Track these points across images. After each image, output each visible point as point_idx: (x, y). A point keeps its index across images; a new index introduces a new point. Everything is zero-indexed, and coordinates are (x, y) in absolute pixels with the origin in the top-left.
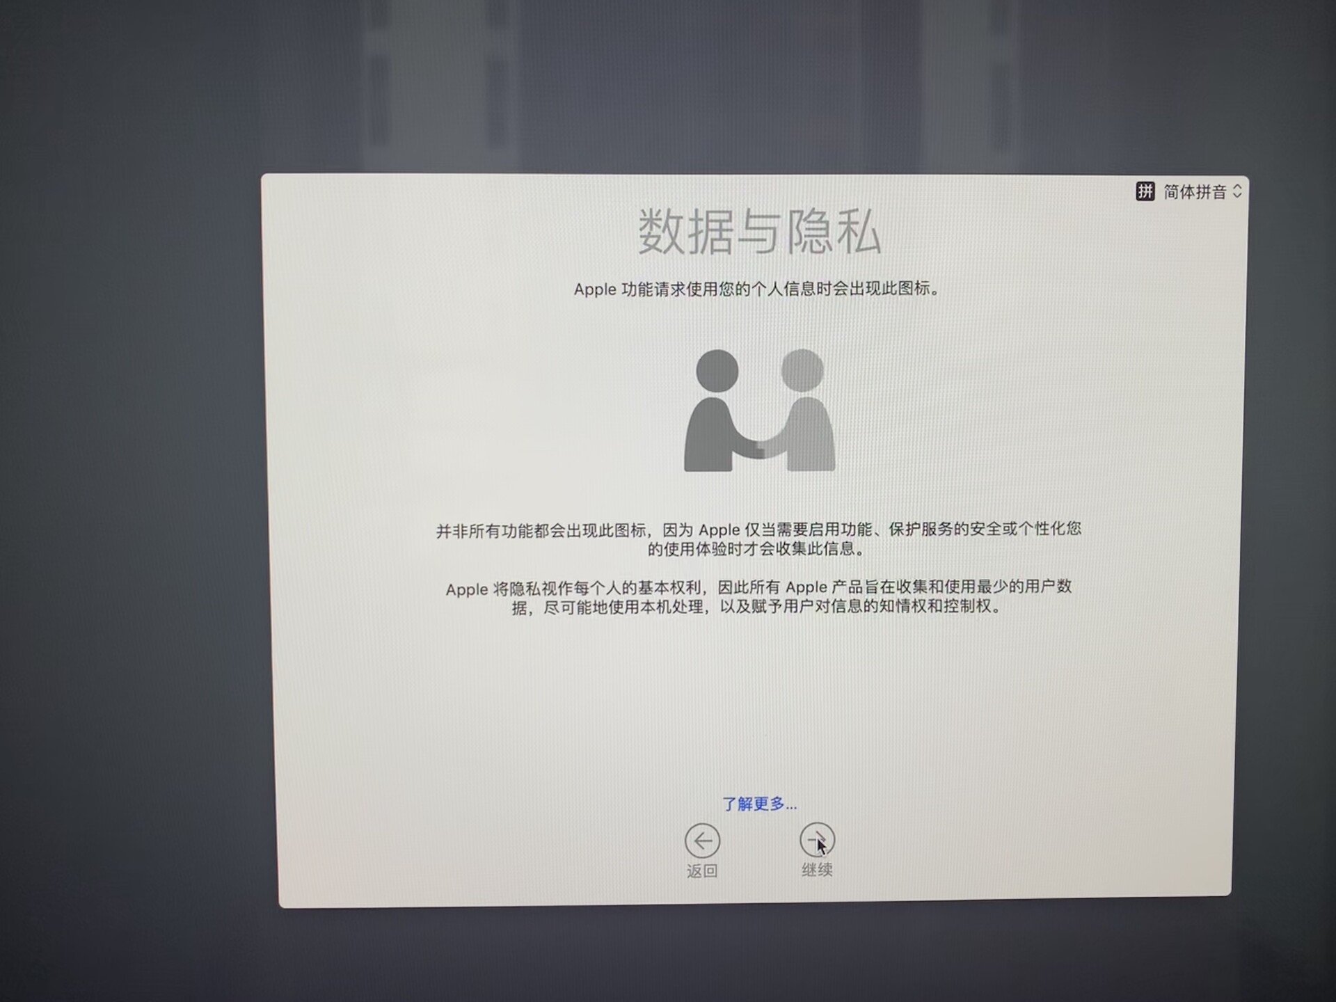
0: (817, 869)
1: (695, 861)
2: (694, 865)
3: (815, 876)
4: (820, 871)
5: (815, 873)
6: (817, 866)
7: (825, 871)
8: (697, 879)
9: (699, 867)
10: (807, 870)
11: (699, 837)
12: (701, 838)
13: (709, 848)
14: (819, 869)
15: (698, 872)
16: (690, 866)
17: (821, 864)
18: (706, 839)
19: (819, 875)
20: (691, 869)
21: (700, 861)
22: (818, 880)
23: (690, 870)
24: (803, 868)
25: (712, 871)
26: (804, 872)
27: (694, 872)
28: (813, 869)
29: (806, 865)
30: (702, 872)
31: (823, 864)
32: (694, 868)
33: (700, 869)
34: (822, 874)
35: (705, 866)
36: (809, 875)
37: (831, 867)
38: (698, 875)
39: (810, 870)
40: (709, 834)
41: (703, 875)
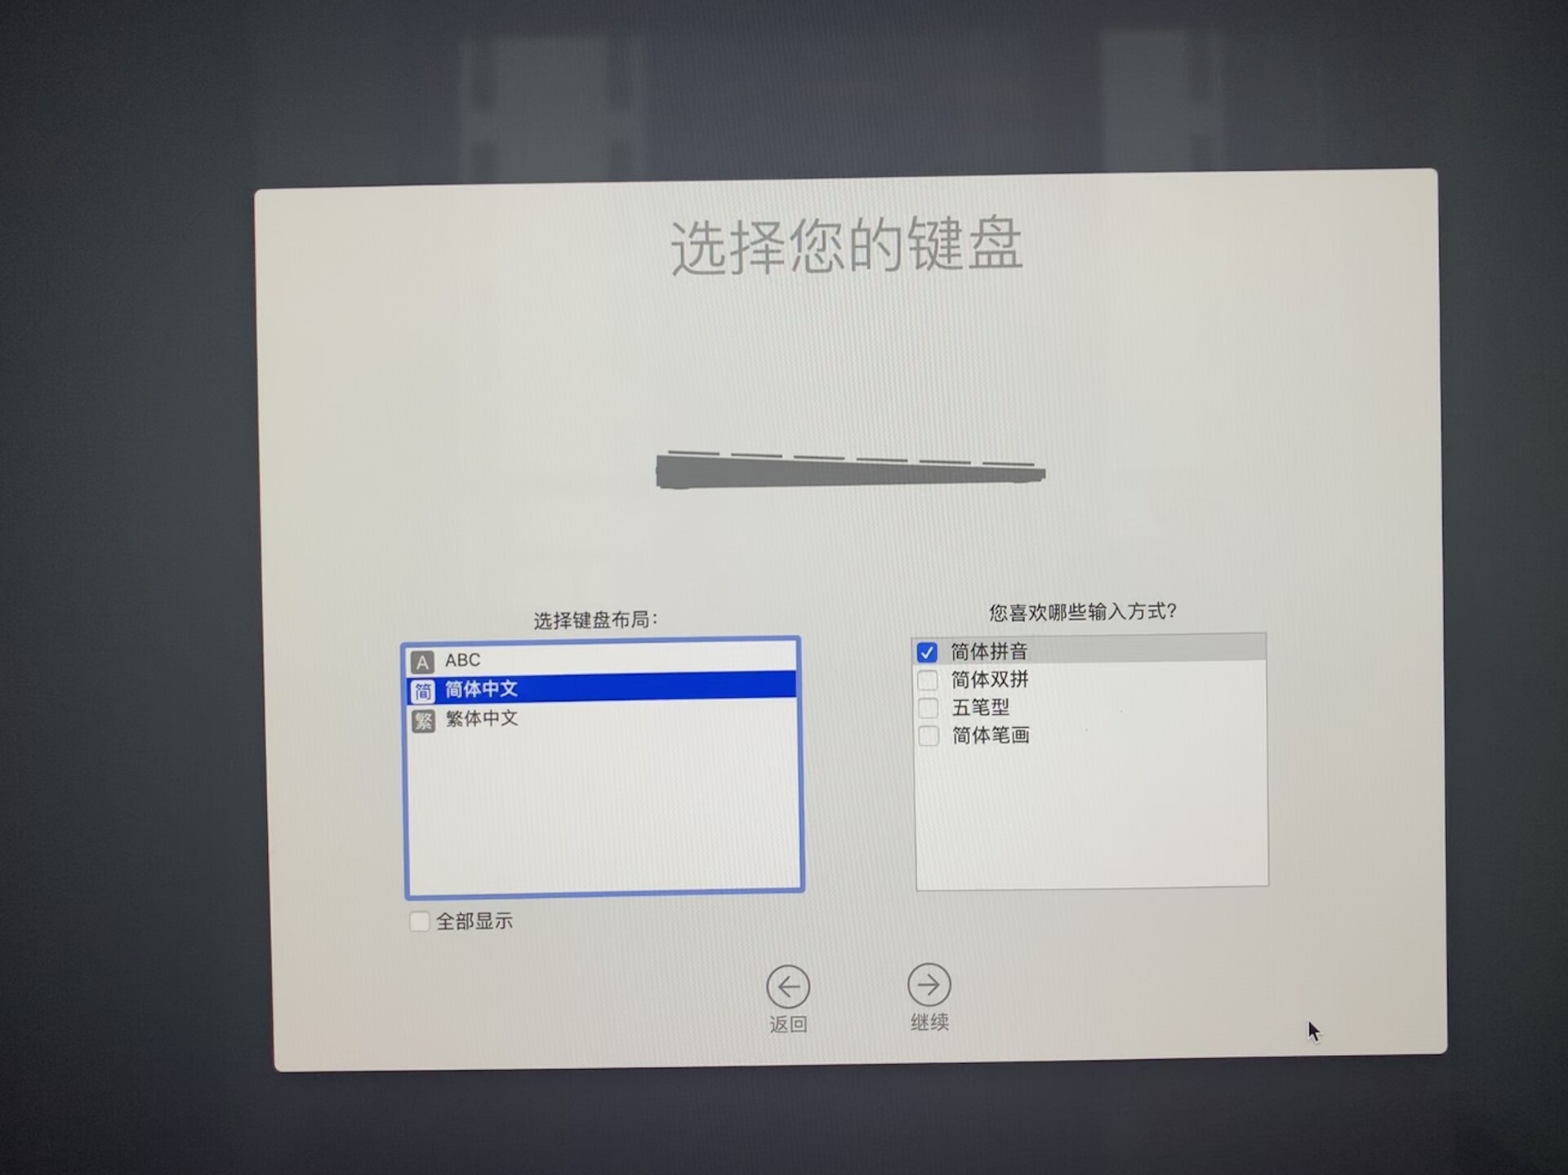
0: (929, 1022)
1: (780, 1012)
2: (778, 1018)
3: (927, 1029)
4: (933, 1024)
5: (927, 1027)
6: (930, 1018)
7: (940, 1024)
8: (782, 1034)
9: (785, 1019)
10: (917, 1022)
11: (784, 983)
12: (786, 984)
13: (797, 996)
14: (932, 1022)
15: (783, 1026)
16: (773, 1018)
17: (934, 1015)
18: (791, 984)
19: (932, 1029)
20: (775, 1021)
21: (784, 1012)
22: (931, 1034)
23: (773, 1023)
24: (912, 1020)
25: (800, 1025)
26: (913, 1025)
27: (778, 1026)
28: (924, 1021)
29: (916, 1016)
30: (788, 1025)
31: (936, 1016)
32: (778, 1021)
33: (785, 1021)
34: (936, 1028)
35: (792, 1018)
36: (920, 1029)
37: (947, 1019)
38: (783, 1030)
39: (921, 1022)
40: (796, 978)
41: (789, 1030)
